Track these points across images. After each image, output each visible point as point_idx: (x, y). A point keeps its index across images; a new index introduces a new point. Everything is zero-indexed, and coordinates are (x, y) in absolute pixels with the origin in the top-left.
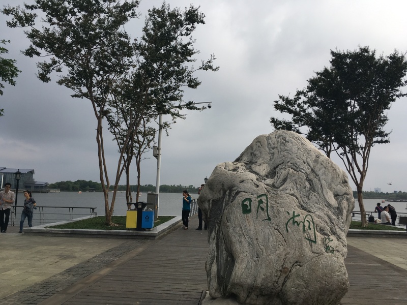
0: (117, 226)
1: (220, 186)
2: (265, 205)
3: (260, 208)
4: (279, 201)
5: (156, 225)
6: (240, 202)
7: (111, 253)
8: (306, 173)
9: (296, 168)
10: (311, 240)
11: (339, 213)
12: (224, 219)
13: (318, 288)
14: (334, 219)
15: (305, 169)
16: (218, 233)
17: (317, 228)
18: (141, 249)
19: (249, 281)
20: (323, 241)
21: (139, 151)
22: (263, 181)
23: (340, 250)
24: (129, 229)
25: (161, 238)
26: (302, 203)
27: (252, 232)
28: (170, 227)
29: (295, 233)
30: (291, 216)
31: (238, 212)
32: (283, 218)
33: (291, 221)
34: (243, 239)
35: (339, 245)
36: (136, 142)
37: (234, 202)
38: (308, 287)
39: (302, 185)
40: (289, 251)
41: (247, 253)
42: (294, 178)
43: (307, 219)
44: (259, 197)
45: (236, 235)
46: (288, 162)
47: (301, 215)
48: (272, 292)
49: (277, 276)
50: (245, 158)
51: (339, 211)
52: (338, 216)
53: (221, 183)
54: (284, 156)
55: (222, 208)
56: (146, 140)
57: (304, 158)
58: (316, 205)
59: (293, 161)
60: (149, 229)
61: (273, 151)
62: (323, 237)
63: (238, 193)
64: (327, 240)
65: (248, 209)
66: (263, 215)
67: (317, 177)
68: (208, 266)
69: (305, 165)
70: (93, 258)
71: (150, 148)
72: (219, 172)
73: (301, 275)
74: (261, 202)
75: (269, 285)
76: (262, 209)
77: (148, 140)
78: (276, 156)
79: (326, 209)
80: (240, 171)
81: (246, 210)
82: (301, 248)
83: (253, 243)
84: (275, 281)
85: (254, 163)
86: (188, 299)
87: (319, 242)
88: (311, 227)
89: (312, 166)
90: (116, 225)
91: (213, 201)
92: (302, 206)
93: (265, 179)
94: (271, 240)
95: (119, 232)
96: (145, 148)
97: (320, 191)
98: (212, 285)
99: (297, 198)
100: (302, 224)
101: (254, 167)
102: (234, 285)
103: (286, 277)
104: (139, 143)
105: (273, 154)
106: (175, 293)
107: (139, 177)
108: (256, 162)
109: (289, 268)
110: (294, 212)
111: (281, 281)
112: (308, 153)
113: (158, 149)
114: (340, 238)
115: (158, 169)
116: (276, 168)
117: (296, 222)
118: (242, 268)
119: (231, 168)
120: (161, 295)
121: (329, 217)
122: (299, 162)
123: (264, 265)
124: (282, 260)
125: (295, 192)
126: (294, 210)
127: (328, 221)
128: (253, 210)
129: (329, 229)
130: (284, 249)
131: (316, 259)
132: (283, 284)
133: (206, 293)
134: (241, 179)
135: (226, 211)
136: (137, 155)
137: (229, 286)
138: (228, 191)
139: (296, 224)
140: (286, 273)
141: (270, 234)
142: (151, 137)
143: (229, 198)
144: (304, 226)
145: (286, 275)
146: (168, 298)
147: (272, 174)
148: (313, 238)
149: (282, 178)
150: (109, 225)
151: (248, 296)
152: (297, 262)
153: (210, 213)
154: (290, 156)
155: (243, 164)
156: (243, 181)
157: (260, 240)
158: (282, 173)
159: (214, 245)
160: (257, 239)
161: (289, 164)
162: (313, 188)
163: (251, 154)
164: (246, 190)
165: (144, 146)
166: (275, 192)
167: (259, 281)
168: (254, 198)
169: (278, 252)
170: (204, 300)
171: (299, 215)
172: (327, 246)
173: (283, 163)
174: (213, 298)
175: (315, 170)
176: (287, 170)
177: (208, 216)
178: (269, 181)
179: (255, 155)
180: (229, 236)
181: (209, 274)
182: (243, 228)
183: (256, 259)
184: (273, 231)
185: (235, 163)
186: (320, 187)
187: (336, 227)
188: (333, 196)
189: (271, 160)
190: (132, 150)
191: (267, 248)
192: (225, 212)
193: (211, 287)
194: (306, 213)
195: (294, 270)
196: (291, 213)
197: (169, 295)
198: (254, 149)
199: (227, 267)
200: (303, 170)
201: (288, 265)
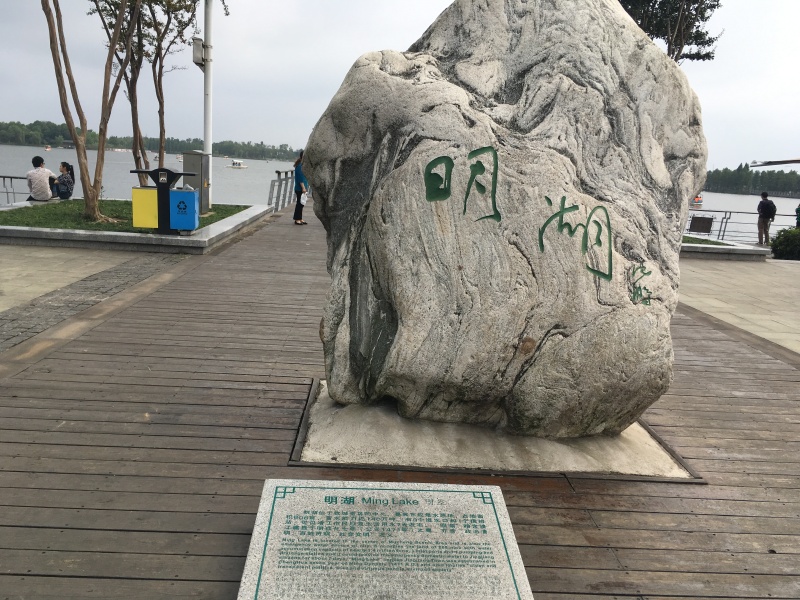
0: (113, 224)
1: (364, 121)
2: (490, 177)
3: (474, 186)
4: (527, 167)
5: (205, 223)
6: (422, 168)
7: (94, 283)
8: (606, 91)
9: (581, 77)
10: (597, 273)
11: (671, 205)
12: (375, 212)
13: (602, 386)
14: (660, 220)
15: (603, 78)
16: (354, 248)
17: (615, 243)
18: (167, 277)
19: (434, 370)
20: (629, 275)
21: (159, 48)
22: (487, 110)
23: (664, 297)
24: (141, 231)
25: (216, 252)
26: (584, 175)
27: (448, 250)
28: (237, 229)
29: (561, 253)
30: (556, 208)
31: (413, 192)
32: (535, 213)
33: (555, 223)
34: (423, 268)
35: (664, 284)
36: (149, 25)
37: (404, 166)
38: (578, 384)
39: (590, 124)
40: (541, 299)
41: (433, 303)
42: (572, 105)
43: (594, 217)
44: (473, 154)
45: (404, 258)
46: (561, 57)
47: (581, 208)
48: (488, 395)
49: (504, 359)
50: (439, 43)
51: (672, 197)
52: (669, 210)
53: (371, 112)
54: (549, 39)
55: (368, 184)
56: (173, 21)
57: (605, 47)
58: (620, 181)
59: (573, 54)
60: (188, 232)
61: (520, 22)
62: (628, 264)
63: (416, 141)
64: (639, 273)
65: (442, 186)
66: (482, 204)
67: (632, 105)
68: (327, 330)
69: (607, 68)
70: (47, 295)
71: (184, 42)
72: (365, 78)
73: (566, 356)
74: (478, 168)
75: (483, 379)
76: (481, 188)
77: (180, 22)
78: (527, 36)
79: (643, 192)
80: (423, 76)
81: (437, 188)
82: (572, 292)
83: (450, 278)
84: (499, 371)
85: (462, 58)
86: (278, 404)
87: (618, 276)
88: (604, 238)
89: (623, 72)
90: (110, 220)
91: (344, 162)
92: (583, 182)
93: (491, 106)
94: (498, 270)
95: (116, 236)
96: (172, 42)
97: (634, 144)
98: (338, 376)
99: (574, 161)
100: (581, 230)
101: (464, 70)
102: (393, 378)
103: (526, 362)
104: (157, 29)
105: (519, 31)
106: (243, 387)
107: (161, 113)
108: (470, 56)
109: (535, 339)
110: (564, 199)
111: (513, 371)
112: (616, 34)
113: (205, 46)
114: (667, 268)
115: (206, 95)
116: (522, 74)
117: (568, 224)
118: (416, 340)
119: (399, 68)
120: (210, 392)
121: (647, 212)
122: (591, 59)
123: (473, 334)
124: (521, 322)
125: (572, 144)
126: (565, 194)
127: (645, 224)
128: (457, 189)
129: (645, 245)
130: (530, 295)
131: (606, 318)
132: (518, 377)
133: (320, 386)
134: (427, 102)
135: (379, 193)
136: (153, 58)
137: (381, 381)
138: (388, 136)
139: (566, 231)
140: (527, 351)
141: (496, 254)
142: (187, 16)
143: (391, 156)
144: (586, 235)
145: (527, 357)
146: (226, 401)
147: (513, 90)
148: (604, 267)
149: (539, 102)
150: (95, 220)
151: (426, 403)
152: (557, 326)
153: (335, 196)
154: (566, 39)
155: (433, 60)
156: (432, 108)
157: (469, 271)
158: (541, 88)
159: (345, 280)
160: (460, 268)
161: (563, 62)
162: (616, 137)
163: (457, 29)
164: (439, 134)
165: (169, 37)
166: (517, 143)
167: (458, 372)
168: (460, 155)
169: (513, 300)
170: (316, 406)
171: (575, 207)
172: (635, 287)
173: (544, 60)
174: (338, 404)
175: (631, 83)
176: (556, 80)
177: (331, 204)
178: (504, 111)
179: (467, 35)
180: (384, 258)
181: (329, 348)
182: (424, 238)
183: (454, 317)
184: (504, 249)
185: (410, 55)
186: (635, 132)
187: (662, 239)
188: (662, 158)
189: (511, 50)
190: (140, 45)
191: (485, 290)
192: (376, 194)
193: (333, 379)
194: (592, 201)
195: (548, 345)
196: (557, 201)
197: (228, 393)
198: (466, 16)
199: (375, 334)
200: (600, 82)
201: (536, 334)
